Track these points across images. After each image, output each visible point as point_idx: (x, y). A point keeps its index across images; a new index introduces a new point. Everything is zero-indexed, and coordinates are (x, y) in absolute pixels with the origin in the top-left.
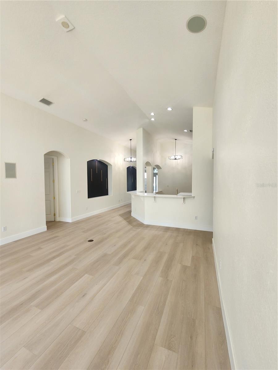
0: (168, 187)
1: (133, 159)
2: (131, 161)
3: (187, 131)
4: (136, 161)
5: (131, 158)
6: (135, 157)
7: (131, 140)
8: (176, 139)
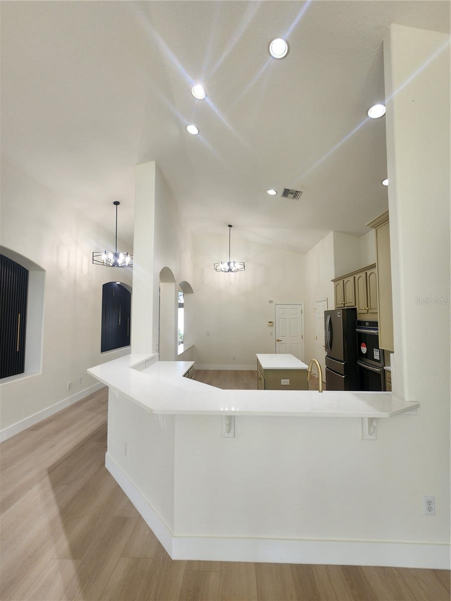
0: (208, 335)
1: (123, 259)
2: (115, 264)
3: (275, 193)
4: (130, 266)
5: (116, 255)
6: (129, 252)
7: (117, 203)
8: (230, 226)
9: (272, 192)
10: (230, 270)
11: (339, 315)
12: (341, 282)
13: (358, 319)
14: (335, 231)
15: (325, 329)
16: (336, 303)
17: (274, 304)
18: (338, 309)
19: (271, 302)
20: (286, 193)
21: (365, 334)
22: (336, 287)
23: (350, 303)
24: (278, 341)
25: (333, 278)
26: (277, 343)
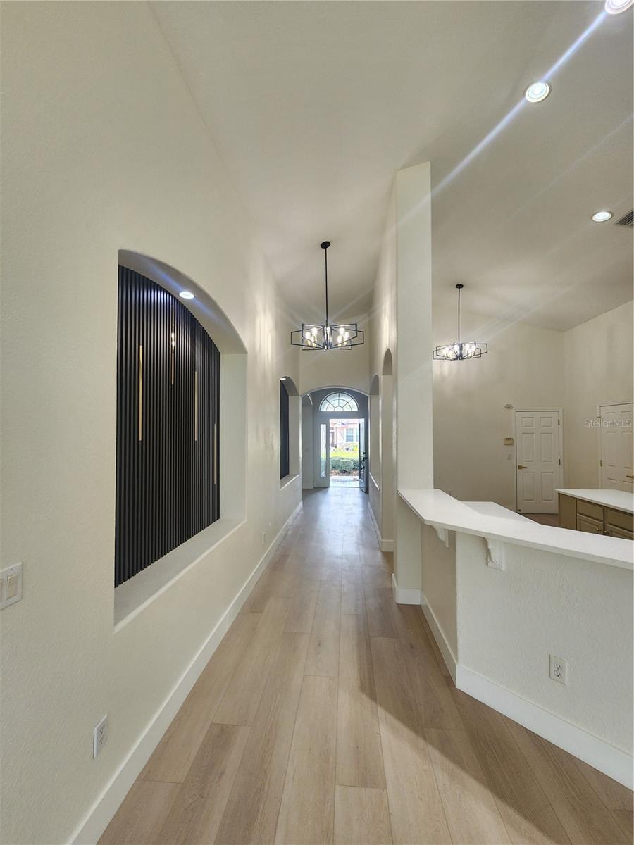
7: (326, 245)
8: (460, 286)
9: (602, 217)
10: (461, 357)
17: (513, 411)
24: (520, 467)
26: (519, 471)
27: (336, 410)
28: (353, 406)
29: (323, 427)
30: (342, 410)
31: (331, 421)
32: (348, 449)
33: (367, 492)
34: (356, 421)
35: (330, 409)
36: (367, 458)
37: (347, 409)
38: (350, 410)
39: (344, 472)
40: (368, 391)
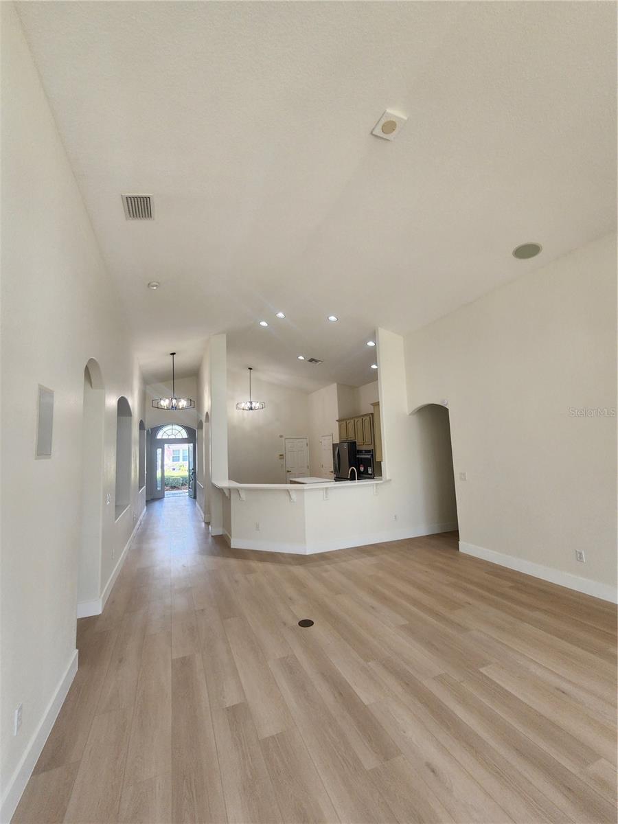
3: (303, 359)
7: (173, 354)
9: (301, 358)
10: (251, 409)
11: (346, 446)
12: (344, 422)
13: (357, 449)
14: (338, 384)
15: (334, 457)
16: (340, 438)
17: (283, 439)
18: (342, 442)
19: (281, 436)
20: (312, 360)
21: (361, 459)
22: (340, 426)
23: (351, 438)
24: (288, 471)
25: (337, 419)
26: (288, 474)
27: (170, 437)
28: (184, 435)
29: (159, 451)
30: (174, 437)
31: (166, 446)
32: (174, 469)
33: (195, 497)
34: (187, 445)
35: (165, 437)
36: (195, 473)
37: (179, 437)
38: (181, 437)
39: (173, 488)
40: (196, 427)
